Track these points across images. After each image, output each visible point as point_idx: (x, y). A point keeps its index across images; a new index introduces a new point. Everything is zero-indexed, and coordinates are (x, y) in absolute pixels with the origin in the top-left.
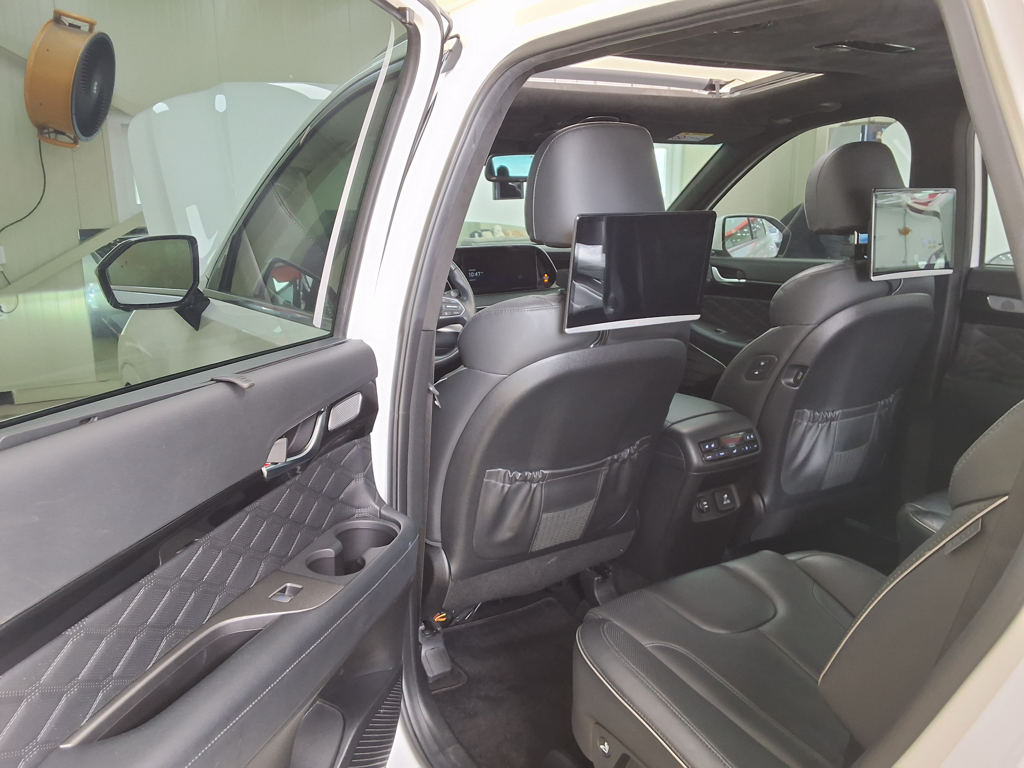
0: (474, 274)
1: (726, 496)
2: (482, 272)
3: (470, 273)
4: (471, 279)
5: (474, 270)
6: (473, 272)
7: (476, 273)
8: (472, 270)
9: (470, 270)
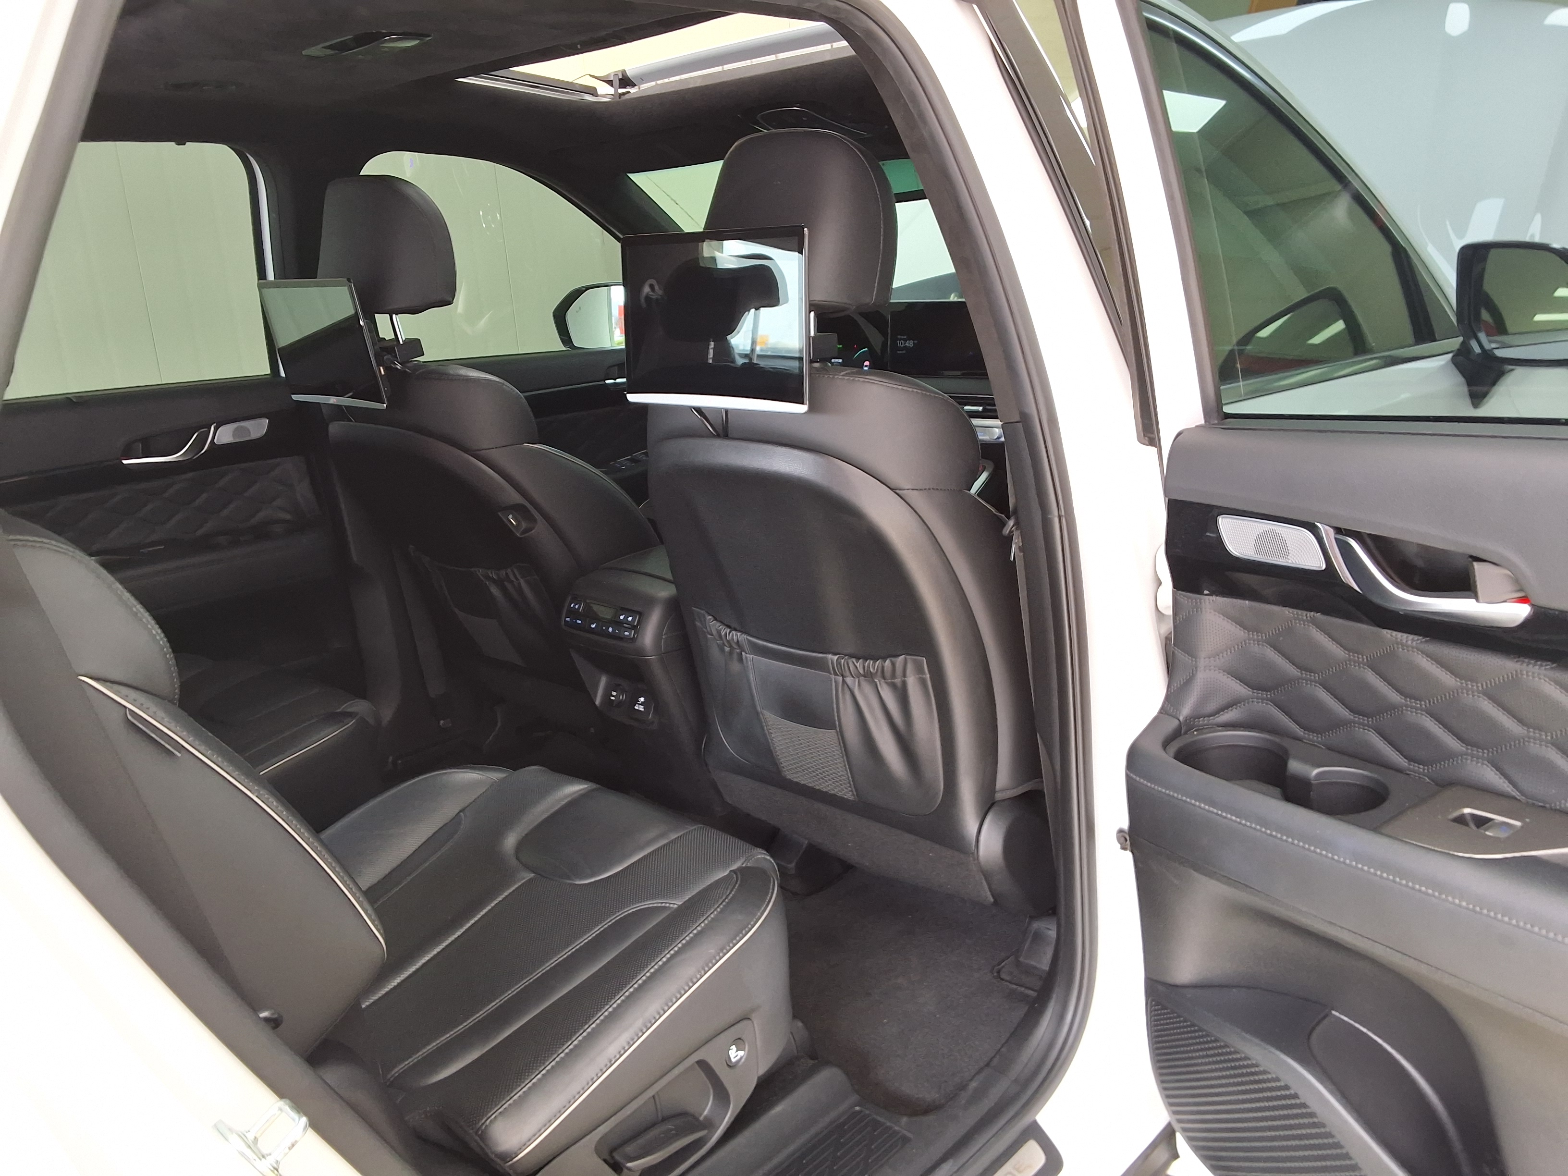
0: (905, 344)
1: (642, 699)
2: (916, 342)
3: (898, 342)
4: (899, 351)
5: (905, 337)
6: (903, 339)
7: (908, 341)
8: (902, 337)
9: (899, 337)
